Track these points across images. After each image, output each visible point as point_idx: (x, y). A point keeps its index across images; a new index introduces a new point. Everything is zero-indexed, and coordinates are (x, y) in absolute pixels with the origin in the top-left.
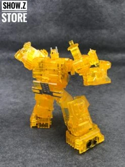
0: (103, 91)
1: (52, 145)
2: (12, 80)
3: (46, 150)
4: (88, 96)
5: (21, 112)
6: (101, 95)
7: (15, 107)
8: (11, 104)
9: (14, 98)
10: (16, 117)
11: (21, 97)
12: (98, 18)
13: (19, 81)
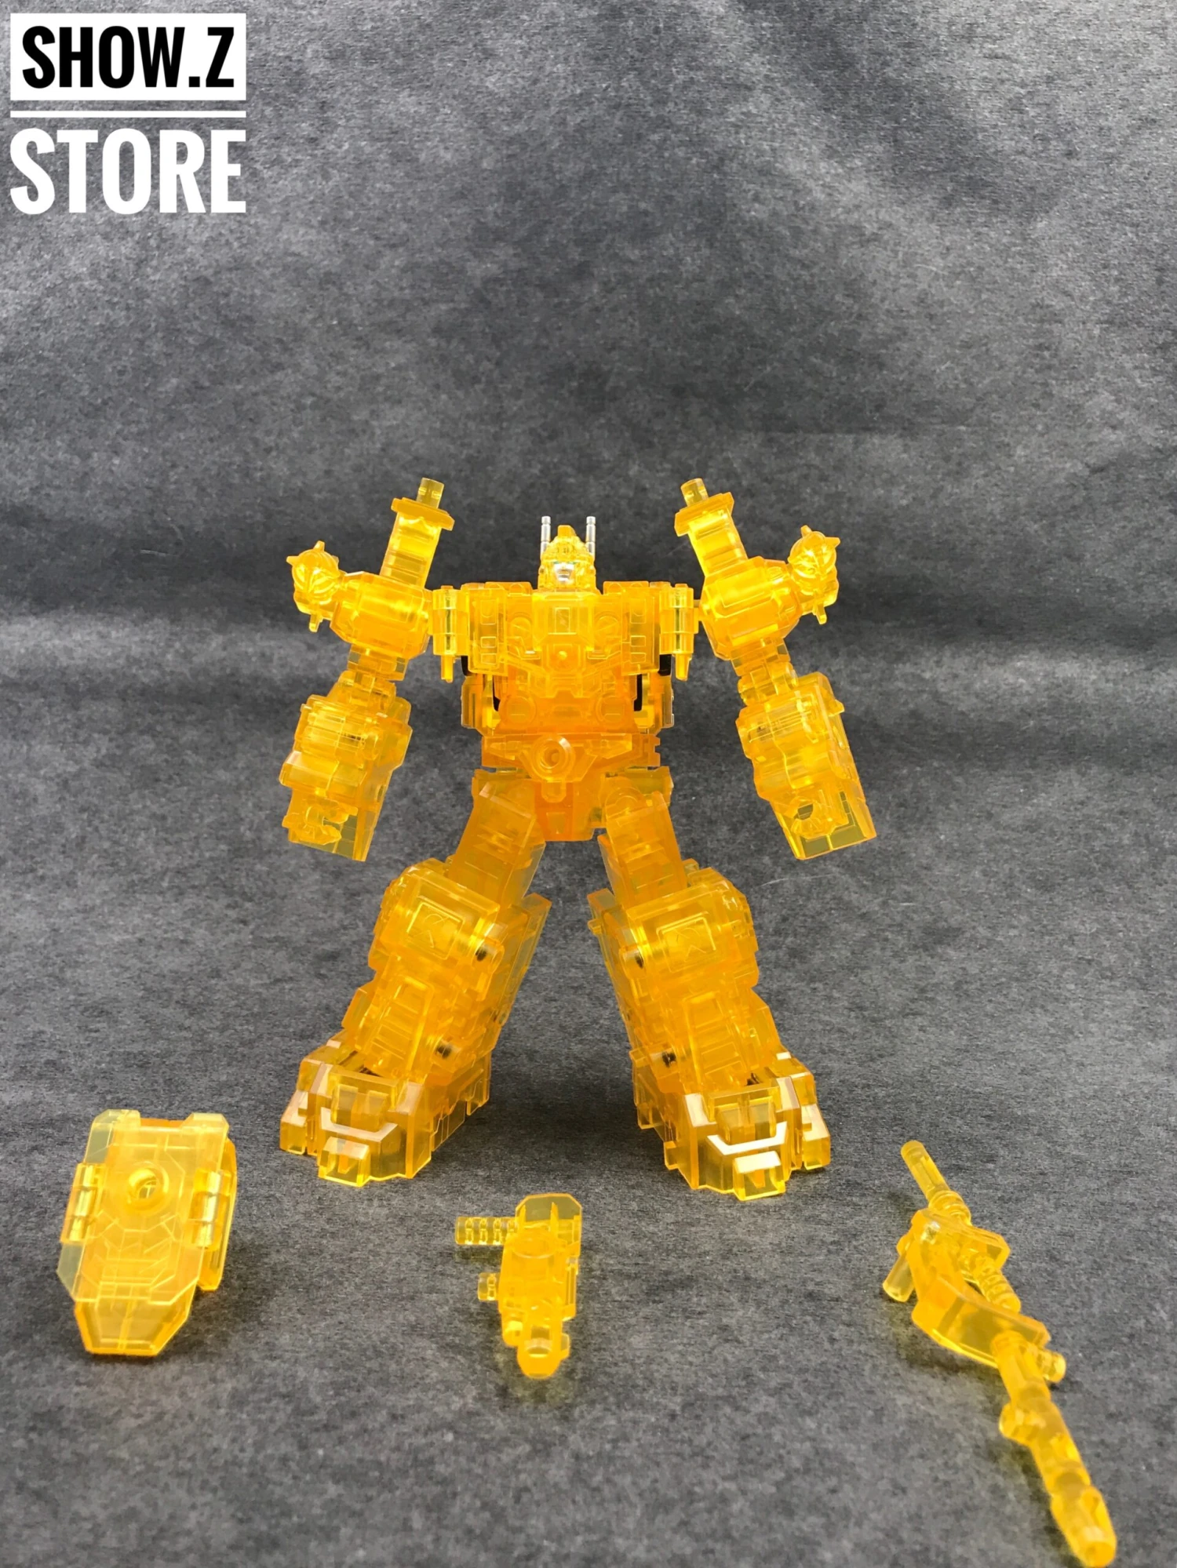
0: (895, 997)
7: (41, 1163)
9: (21, 1072)
12: (833, 327)
13: (67, 903)
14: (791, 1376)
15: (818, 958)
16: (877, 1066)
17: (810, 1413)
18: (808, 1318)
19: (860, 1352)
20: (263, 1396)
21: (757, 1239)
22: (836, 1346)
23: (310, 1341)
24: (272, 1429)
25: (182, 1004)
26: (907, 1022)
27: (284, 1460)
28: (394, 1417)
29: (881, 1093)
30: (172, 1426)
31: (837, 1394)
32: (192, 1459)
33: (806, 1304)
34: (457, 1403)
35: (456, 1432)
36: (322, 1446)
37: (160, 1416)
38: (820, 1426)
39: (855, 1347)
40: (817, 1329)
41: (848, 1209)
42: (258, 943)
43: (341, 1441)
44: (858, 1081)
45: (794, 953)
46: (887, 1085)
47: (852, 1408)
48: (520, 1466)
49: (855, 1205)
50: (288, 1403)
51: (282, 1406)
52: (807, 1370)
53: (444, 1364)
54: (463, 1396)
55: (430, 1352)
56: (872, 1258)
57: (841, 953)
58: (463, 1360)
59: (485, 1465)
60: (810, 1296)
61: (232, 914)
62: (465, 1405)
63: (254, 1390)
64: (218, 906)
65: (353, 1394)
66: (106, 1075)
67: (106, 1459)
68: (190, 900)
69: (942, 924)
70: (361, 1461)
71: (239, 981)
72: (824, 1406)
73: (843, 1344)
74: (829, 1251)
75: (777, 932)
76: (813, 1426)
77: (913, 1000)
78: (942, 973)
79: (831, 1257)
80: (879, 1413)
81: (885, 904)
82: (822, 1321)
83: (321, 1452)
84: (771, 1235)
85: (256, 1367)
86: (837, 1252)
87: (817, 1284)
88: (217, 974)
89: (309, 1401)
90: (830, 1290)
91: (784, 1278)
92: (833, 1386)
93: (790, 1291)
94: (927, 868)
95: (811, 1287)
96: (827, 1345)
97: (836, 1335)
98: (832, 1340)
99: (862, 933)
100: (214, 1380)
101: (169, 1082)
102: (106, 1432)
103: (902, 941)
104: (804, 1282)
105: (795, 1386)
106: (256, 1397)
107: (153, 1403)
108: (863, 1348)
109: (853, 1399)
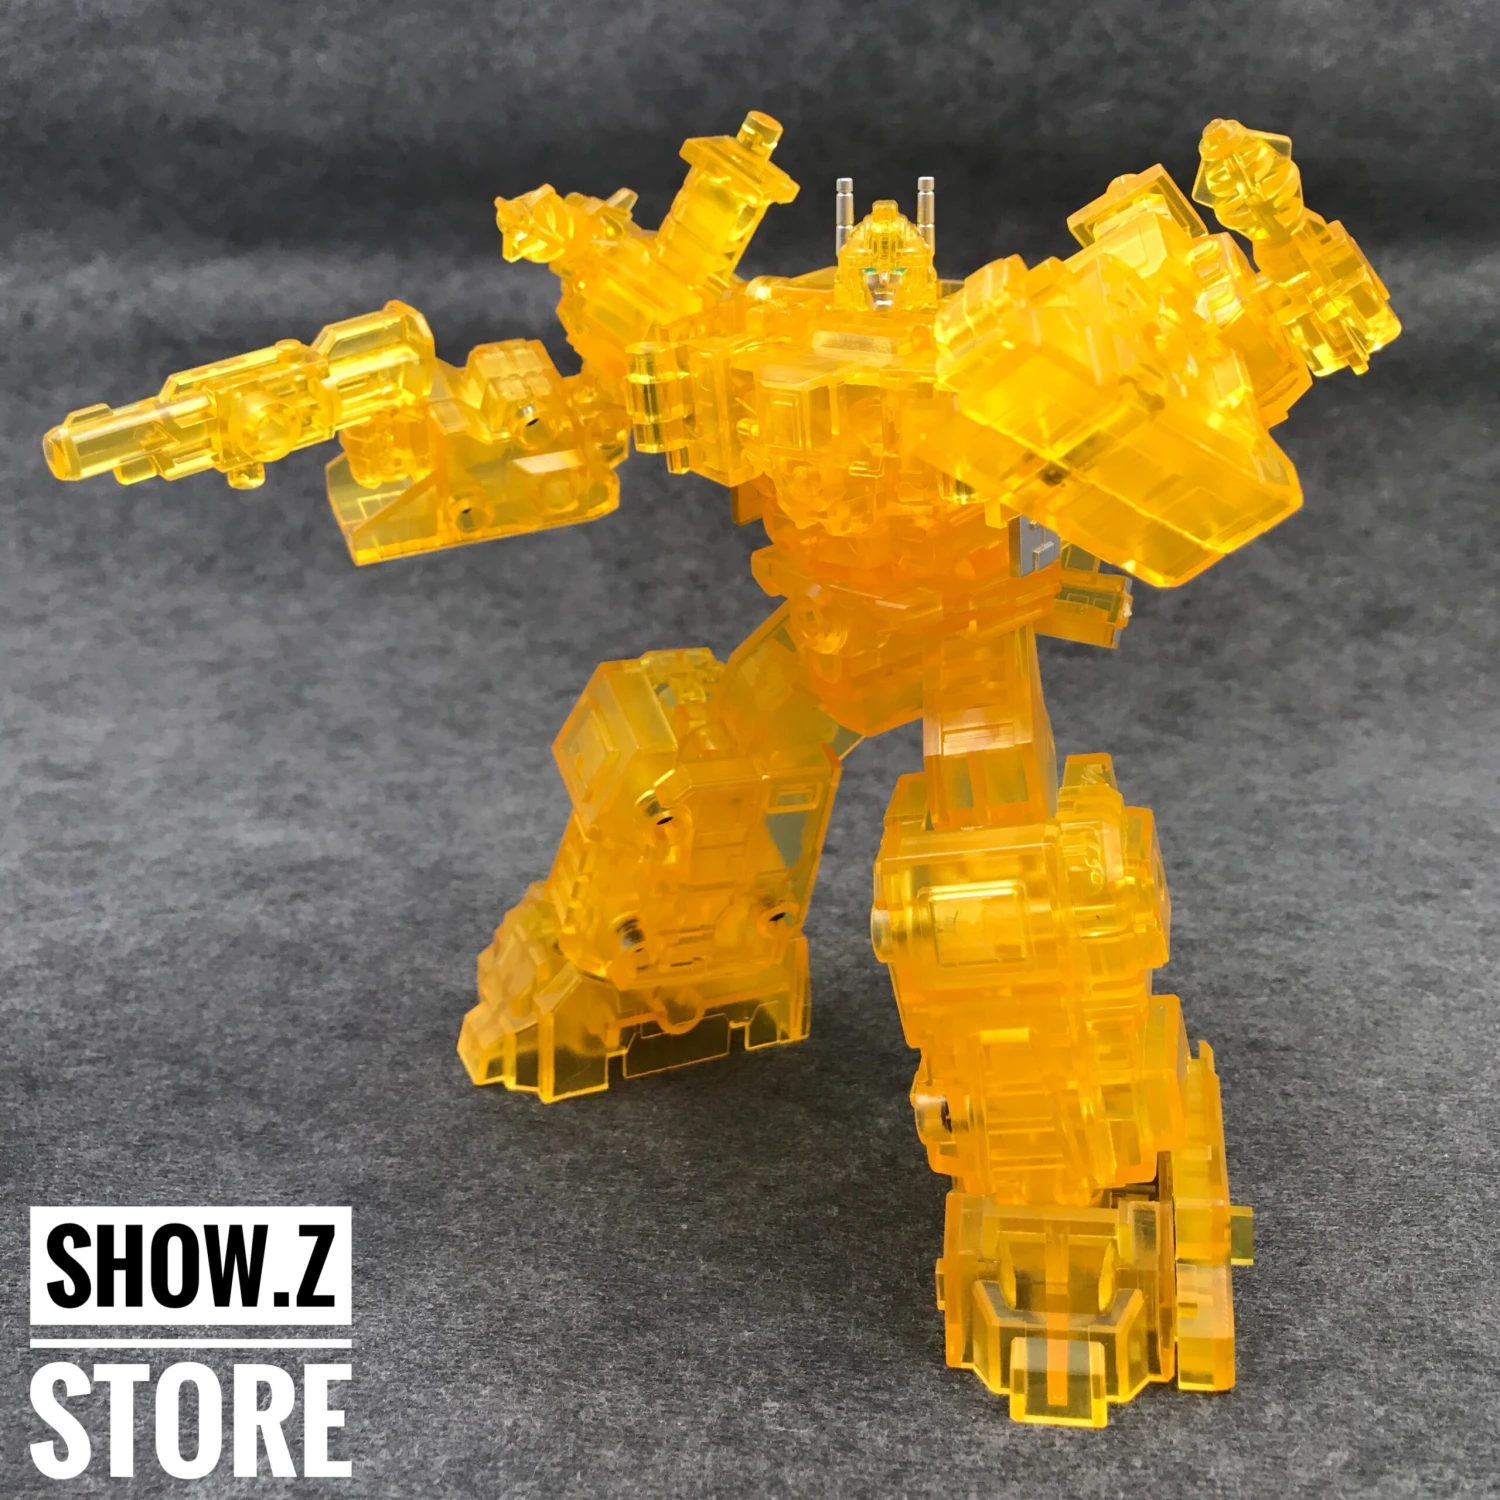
0: (1330, 695)
1: (854, 1336)
2: (207, 599)
3: (798, 1393)
4: (1165, 767)
5: (394, 969)
6: (1314, 750)
7: (306, 912)
8: (252, 883)
9: (267, 809)
10: (351, 1032)
11: (349, 794)
13: (295, 608)
14: (1239, 1138)
15: (1230, 650)
16: (1314, 777)
17: (1264, 1178)
18: (1254, 1071)
19: (1320, 1108)
20: (608, 1168)
21: (1181, 979)
22: (1292, 1102)
23: (655, 1109)
24: (623, 1203)
25: (451, 724)
26: (1348, 725)
27: (644, 1235)
28: (765, 1188)
29: (1321, 810)
30: (507, 1199)
31: (1296, 1156)
32: (535, 1234)
33: (1249, 1055)
34: (839, 1175)
35: (840, 1206)
36: (686, 1220)
37: (491, 1190)
38: (1279, 1193)
39: (1315, 1102)
40: (1266, 1083)
41: (1292, 943)
42: (534, 649)
43: (706, 1214)
44: (1289, 796)
45: (1201, 646)
46: (1327, 801)
47: (1317, 1172)
48: (921, 1245)
49: (1299, 939)
50: (637, 1175)
51: (631, 1178)
52: (1258, 1131)
53: (818, 1130)
54: (844, 1166)
55: (799, 1117)
56: (1327, 999)
57: (1259, 643)
58: (839, 1126)
59: (880, 1242)
60: (1254, 1045)
61: (499, 614)
62: (849, 1175)
63: (597, 1161)
64: (480, 606)
65: (714, 1165)
66: (369, 809)
67: (436, 1234)
68: (446, 600)
69: (1387, 605)
70: (733, 1236)
71: (514, 695)
72: (1281, 1170)
73: (1300, 1100)
74: (1273, 991)
75: (1177, 620)
76: (1270, 1193)
77: (1356, 698)
78: (1390, 664)
79: (1274, 997)
80: (1349, 1178)
81: (1312, 582)
82: (1271, 1075)
83: (684, 1227)
84: (1198, 975)
85: (594, 1136)
86: (1283, 992)
87: (1262, 1031)
88: (486, 687)
89: (663, 1172)
90: (1277, 1038)
91: (1219, 1025)
92: (1290, 1149)
93: (1228, 1040)
94: (1367, 533)
95: (1253, 1035)
96: (1279, 1101)
97: (1289, 1089)
98: (1286, 1095)
99: (1286, 617)
100: (548, 1150)
101: (445, 815)
102: (432, 1207)
103: (1336, 627)
104: (1245, 1030)
105: (1245, 1150)
106: (599, 1169)
107: (481, 1176)
108: (1324, 1103)
109: (1317, 1161)
